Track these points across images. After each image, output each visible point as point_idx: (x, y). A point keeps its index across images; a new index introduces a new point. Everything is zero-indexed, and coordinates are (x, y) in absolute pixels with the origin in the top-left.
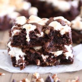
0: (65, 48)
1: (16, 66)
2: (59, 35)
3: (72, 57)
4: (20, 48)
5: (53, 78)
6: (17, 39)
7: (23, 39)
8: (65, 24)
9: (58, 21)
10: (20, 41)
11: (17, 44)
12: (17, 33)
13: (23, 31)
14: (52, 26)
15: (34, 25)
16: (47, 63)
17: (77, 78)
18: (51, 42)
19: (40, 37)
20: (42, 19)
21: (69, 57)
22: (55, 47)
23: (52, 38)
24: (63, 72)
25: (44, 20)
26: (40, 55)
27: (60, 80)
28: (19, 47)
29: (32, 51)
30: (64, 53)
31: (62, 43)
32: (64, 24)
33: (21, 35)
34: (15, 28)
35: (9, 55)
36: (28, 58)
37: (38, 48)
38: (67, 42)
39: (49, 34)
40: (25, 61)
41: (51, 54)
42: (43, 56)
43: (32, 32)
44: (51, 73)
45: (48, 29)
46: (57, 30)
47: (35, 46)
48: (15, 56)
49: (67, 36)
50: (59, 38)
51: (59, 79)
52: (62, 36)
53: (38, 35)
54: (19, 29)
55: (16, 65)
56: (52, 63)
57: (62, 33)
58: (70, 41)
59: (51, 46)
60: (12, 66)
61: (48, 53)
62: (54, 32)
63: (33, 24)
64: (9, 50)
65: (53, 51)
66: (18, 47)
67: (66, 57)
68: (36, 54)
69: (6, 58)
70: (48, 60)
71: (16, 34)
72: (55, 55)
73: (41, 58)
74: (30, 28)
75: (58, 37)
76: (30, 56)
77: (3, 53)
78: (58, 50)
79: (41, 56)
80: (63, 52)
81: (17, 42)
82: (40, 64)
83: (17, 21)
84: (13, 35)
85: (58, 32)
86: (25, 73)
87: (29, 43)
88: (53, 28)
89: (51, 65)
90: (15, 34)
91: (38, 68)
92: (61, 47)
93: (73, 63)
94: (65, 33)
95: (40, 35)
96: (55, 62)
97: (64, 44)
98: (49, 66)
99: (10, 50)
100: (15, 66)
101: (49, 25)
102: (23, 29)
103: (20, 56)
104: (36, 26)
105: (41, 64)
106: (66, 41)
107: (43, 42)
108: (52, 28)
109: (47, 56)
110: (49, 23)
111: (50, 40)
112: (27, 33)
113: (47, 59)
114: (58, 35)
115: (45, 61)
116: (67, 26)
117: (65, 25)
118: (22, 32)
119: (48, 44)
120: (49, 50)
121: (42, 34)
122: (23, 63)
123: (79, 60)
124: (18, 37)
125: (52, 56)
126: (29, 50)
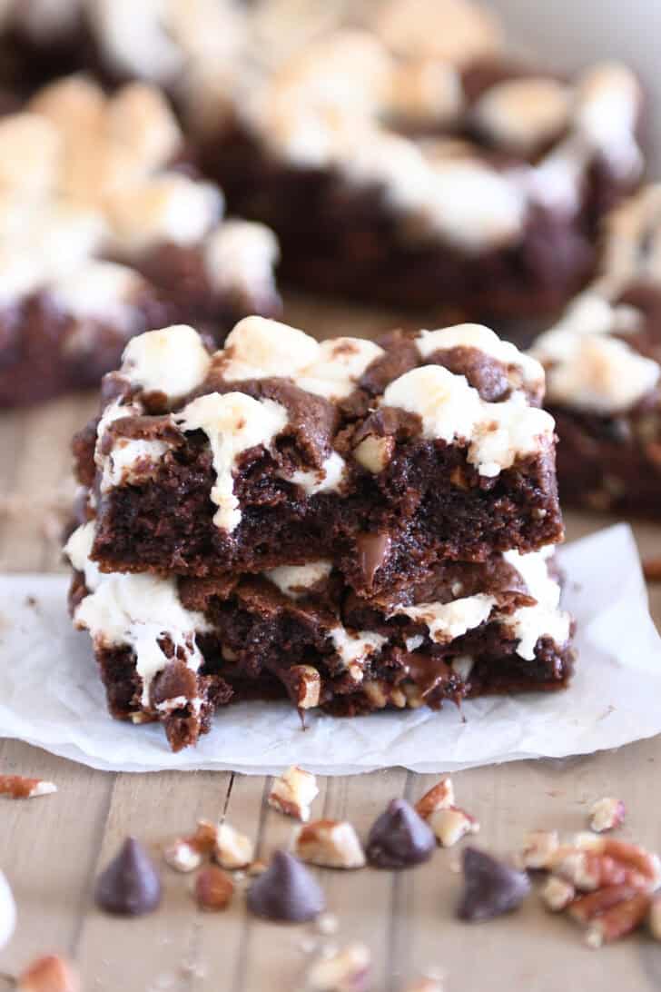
0: (509, 573)
1: (136, 718)
2: (467, 480)
3: (560, 638)
4: (166, 578)
5: (425, 812)
6: (141, 514)
7: (189, 516)
8: (505, 383)
9: (456, 362)
10: (162, 528)
11: (139, 547)
12: (141, 467)
13: (189, 451)
14: (409, 407)
15: (268, 402)
16: (376, 692)
17: (607, 810)
18: (402, 529)
19: (319, 496)
20: (329, 345)
21: (545, 643)
22: (431, 567)
23: (414, 500)
24: (500, 761)
25: (341, 357)
26: (322, 631)
27: (476, 828)
28: (159, 571)
29: (254, 600)
30: (500, 617)
31: (483, 539)
32: (497, 390)
33: (174, 482)
34: (123, 430)
35: (82, 628)
36: (228, 654)
37: (305, 575)
38: (523, 531)
39: (391, 471)
40: (209, 682)
41: (403, 620)
42: (339, 635)
43: (258, 459)
44: (410, 772)
45: (380, 433)
46: (449, 441)
47: (277, 565)
48: (128, 640)
49: (522, 483)
50: (460, 500)
51: (471, 819)
52: (488, 486)
53: (300, 477)
54: (159, 436)
55: (138, 707)
56: (411, 689)
57: (490, 463)
58: (547, 520)
59: (402, 563)
60: (105, 713)
61: (380, 614)
62: (423, 453)
63: (258, 390)
64: (80, 589)
65: (415, 603)
66: (152, 568)
67: (518, 641)
68: (288, 622)
69: (59, 644)
70: (380, 664)
71: (132, 479)
72: (438, 633)
73: (331, 650)
74: (240, 426)
75: (454, 488)
76: (243, 635)
77: (32, 602)
78: (456, 587)
79: (331, 639)
80: (495, 609)
81: (141, 535)
82: (322, 695)
83: (132, 364)
84: (110, 479)
85: (457, 455)
86: (212, 774)
87: (233, 543)
88: (415, 420)
89: (401, 700)
90: (126, 476)
91: (304, 728)
92: (482, 566)
93: (572, 681)
94: (509, 463)
95: (322, 476)
96: (436, 683)
97: (499, 543)
98: (391, 709)
99: (87, 592)
100: (128, 720)
101: (381, 394)
102: (189, 433)
103: (165, 644)
104: (282, 410)
105: (329, 697)
106: (518, 523)
107: (342, 533)
108: (411, 427)
109: (375, 641)
110: (385, 382)
111: (398, 513)
112: (217, 465)
113: (369, 657)
114: (457, 479)
115: (357, 675)
116: (519, 398)
117: (504, 397)
118: (180, 457)
119: (384, 548)
120: (390, 588)
121: (334, 467)
122: (190, 695)
123: (613, 662)
124: (153, 495)
125: (411, 635)
126: (234, 596)
